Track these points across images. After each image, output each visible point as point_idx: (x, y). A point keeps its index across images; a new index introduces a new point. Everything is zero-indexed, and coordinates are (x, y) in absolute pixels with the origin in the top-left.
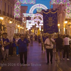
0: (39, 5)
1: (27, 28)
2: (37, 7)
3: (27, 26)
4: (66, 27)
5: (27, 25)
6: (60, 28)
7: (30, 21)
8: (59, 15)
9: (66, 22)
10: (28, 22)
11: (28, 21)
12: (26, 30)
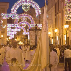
1: (8, 37)
2: (23, 3)
3: (8, 33)
4: (66, 33)
5: (8, 31)
6: (58, 35)
7: (12, 25)
8: (57, 15)
9: (66, 26)
11: (9, 25)
12: (7, 39)
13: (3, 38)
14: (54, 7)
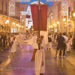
4: (64, 25)
6: (60, 25)
7: (29, 19)
8: (59, 12)
10: (28, 21)
12: (27, 29)
13: (24, 28)
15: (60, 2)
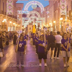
0: (34, 2)
1: (23, 26)
2: (32, 3)
3: (22, 23)
4: (61, 24)
6: (56, 25)
7: (26, 18)
8: (55, 12)
13: (20, 27)
14: (53, 6)
15: (56, 2)
